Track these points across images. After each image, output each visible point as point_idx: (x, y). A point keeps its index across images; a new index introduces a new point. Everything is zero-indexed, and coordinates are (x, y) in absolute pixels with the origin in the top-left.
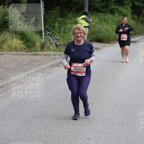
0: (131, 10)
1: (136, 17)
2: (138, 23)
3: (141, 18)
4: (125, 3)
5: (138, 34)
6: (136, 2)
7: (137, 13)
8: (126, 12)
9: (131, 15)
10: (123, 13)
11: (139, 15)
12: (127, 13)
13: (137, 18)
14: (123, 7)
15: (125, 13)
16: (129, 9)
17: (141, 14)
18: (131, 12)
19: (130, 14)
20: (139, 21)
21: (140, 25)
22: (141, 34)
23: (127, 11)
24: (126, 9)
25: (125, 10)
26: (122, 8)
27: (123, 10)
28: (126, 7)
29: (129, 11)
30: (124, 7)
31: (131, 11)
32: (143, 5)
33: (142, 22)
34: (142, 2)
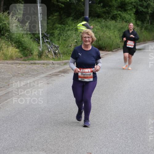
0: (134, 16)
1: (140, 23)
2: (142, 29)
3: (145, 25)
4: (128, 9)
5: (142, 41)
6: (139, 7)
7: (141, 19)
8: (129, 18)
9: (135, 21)
10: (126, 19)
11: (143, 21)
12: (130, 19)
13: (141, 24)
14: (126, 12)
15: (128, 19)
16: (133, 15)
17: (145, 21)
18: (135, 18)
20: (143, 27)
21: (144, 32)
22: (145, 41)
23: (130, 16)
24: (129, 15)
25: (128, 15)
26: (125, 14)
27: (126, 16)
28: (129, 13)
29: (133, 17)
30: (127, 13)
31: (135, 17)
32: (148, 10)
33: (146, 29)
34: (147, 7)
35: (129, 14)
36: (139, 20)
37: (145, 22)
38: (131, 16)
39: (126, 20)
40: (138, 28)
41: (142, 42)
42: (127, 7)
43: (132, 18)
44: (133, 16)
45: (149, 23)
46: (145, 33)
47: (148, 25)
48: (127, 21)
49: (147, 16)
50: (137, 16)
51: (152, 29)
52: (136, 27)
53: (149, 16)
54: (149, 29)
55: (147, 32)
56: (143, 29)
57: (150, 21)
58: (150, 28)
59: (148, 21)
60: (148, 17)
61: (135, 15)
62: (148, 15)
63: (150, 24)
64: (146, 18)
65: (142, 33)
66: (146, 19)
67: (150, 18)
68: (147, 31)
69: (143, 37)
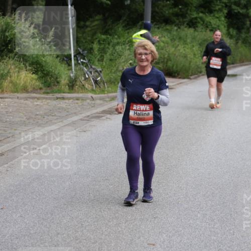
0: (225, 21)
1: (234, 33)
2: (237, 43)
3: (243, 35)
4: (215, 9)
5: (238, 62)
6: (234, 7)
7: (236, 26)
8: (217, 24)
9: (226, 29)
10: (212, 25)
11: (239, 29)
12: (218, 26)
13: (237, 34)
14: (212, 15)
15: (215, 26)
16: (223, 19)
17: (243, 28)
18: (226, 25)
19: (225, 26)
20: (239, 39)
21: (242, 47)
22: (243, 62)
23: (218, 22)
24: (217, 20)
25: (215, 20)
26: (210, 18)
27: (211, 21)
28: (217, 15)
29: (223, 22)
30: (214, 16)
31: (226, 23)
32: (248, 11)
33: (245, 42)
34: (246, 7)
35: (217, 18)
36: (233, 28)
37: (243, 31)
38: (219, 20)
39: (213, 28)
40: (232, 40)
42: (214, 6)
43: (222, 25)
45: (249, 32)
47: (246, 35)
49: (246, 21)
50: (230, 20)
52: (228, 38)
54: (249, 42)
55: (246, 46)
56: (240, 42)
59: (248, 29)
60: (248, 23)
61: (226, 19)
62: (248, 19)
64: (244, 24)
65: (238, 49)
66: (245, 26)
67: (250, 24)
69: (239, 55)
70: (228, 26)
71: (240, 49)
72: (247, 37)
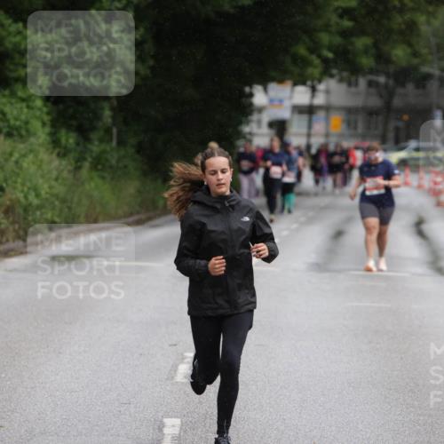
35: (23, 100)
36: (69, 128)
37: (94, 136)
38: (28, 107)
39: (9, 126)
40: (64, 163)
41: (81, 223)
42: (12, 67)
43: (37, 118)
44: (40, 109)
45: (111, 140)
46: (93, 184)
47: (103, 146)
48: (15, 133)
49: (102, 109)
50: (61, 106)
51: (126, 167)
52: (54, 155)
53: (112, 109)
54: (111, 167)
55: (102, 178)
56: (87, 165)
57: (115, 131)
58: (119, 160)
59: (108, 131)
60: (107, 113)
61: (49, 104)
62: (106, 105)
63: (114, 143)
64: (98, 117)
65: (83, 184)
66: (100, 124)
67: (114, 118)
68: (106, 175)
69: (85, 201)
70: (51, 121)
71: (87, 187)
72: (104, 152)
